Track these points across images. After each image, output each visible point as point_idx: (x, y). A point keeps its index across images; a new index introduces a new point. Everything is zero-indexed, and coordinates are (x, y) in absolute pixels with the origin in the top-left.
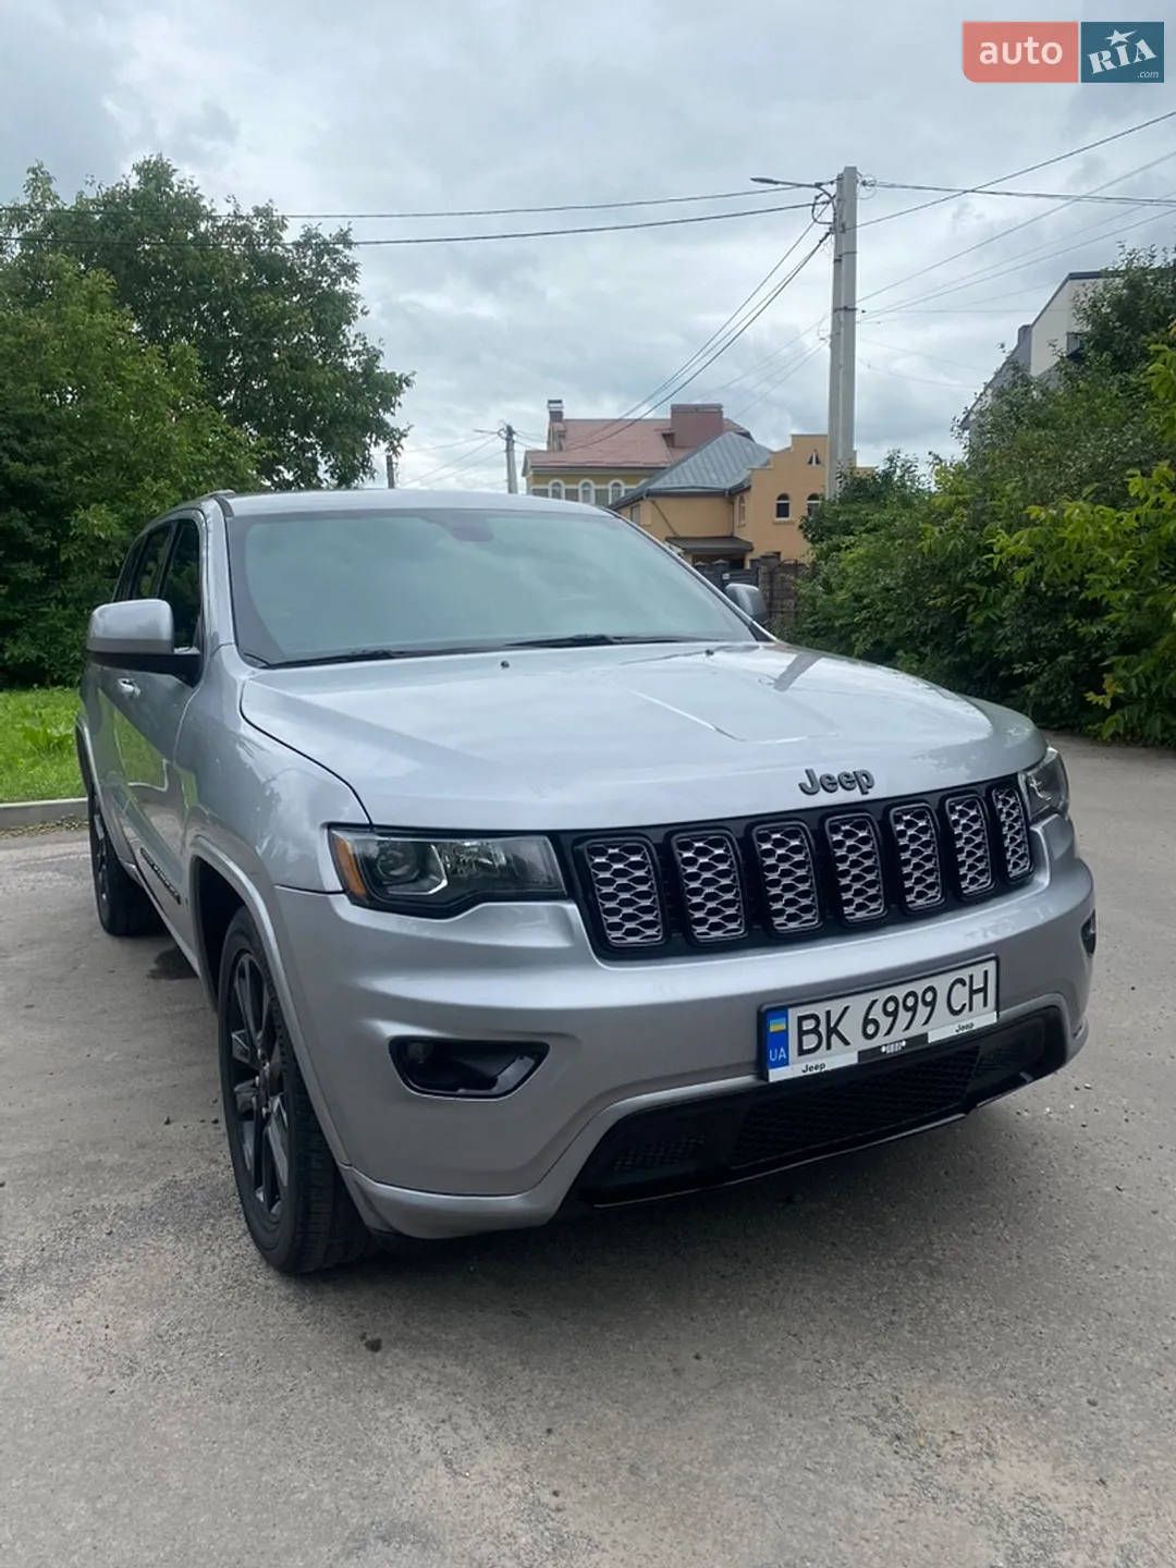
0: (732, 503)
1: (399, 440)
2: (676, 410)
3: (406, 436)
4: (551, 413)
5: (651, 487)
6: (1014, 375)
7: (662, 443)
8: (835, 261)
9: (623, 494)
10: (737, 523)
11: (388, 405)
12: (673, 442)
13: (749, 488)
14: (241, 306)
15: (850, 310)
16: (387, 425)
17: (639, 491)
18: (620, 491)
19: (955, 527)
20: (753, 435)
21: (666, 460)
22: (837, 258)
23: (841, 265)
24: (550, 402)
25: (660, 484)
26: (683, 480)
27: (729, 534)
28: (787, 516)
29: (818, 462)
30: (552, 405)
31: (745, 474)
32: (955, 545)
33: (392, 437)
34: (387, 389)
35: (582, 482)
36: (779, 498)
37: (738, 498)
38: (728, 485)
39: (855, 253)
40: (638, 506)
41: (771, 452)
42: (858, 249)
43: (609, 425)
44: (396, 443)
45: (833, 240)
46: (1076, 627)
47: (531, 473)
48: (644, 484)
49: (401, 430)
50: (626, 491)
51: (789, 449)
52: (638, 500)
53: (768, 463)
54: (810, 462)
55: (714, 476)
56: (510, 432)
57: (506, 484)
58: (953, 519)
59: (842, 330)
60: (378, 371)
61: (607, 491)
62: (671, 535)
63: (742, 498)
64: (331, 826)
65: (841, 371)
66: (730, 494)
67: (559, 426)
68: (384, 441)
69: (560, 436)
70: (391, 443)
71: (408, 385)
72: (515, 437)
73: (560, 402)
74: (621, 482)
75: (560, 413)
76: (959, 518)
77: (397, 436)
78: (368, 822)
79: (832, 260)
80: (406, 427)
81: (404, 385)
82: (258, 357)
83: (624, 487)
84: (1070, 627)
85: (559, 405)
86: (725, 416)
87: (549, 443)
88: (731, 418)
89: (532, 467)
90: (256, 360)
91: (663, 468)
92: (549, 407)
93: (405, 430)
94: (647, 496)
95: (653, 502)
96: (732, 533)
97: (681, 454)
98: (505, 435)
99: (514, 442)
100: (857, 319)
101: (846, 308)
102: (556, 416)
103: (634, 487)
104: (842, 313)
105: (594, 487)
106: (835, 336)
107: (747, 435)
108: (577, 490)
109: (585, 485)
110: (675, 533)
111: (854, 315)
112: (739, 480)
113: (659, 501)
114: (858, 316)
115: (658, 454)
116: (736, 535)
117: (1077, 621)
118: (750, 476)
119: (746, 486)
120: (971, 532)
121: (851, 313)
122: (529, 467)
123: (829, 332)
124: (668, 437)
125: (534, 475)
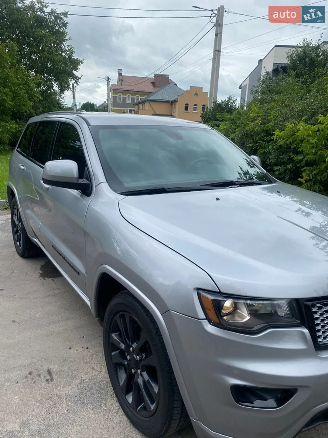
0: (172, 105)
1: (78, 80)
2: (155, 75)
3: (80, 79)
4: (119, 73)
5: (149, 98)
6: (267, 76)
7: (151, 85)
8: (216, 35)
9: (139, 100)
10: (173, 111)
11: (76, 69)
12: (154, 85)
13: (177, 101)
14: (30, 32)
15: (219, 51)
16: (75, 75)
17: (146, 99)
18: (138, 99)
19: (257, 123)
20: (177, 85)
21: (152, 90)
22: (217, 34)
23: (217, 37)
24: (119, 70)
25: (152, 98)
26: (158, 97)
27: (171, 114)
28: (188, 110)
29: (197, 95)
30: (119, 71)
31: (176, 97)
32: (257, 129)
33: (77, 79)
34: (76, 64)
35: (127, 95)
36: (186, 105)
37: (174, 103)
38: (171, 100)
39: (222, 33)
40: (145, 104)
41: (184, 91)
42: (223, 32)
43: (142, 79)
44: (77, 81)
45: (215, 28)
46: (293, 157)
47: (112, 91)
48: (146, 97)
49: (79, 77)
50: (141, 99)
51: (189, 90)
52: (145, 102)
53: (183, 94)
54: (195, 95)
55: (167, 97)
56: (109, 79)
57: (107, 95)
58: (257, 121)
59: (216, 57)
60: (73, 57)
61: (135, 98)
62: (154, 113)
63: (175, 103)
64: (198, 289)
65: (215, 70)
66: (171, 102)
67: (121, 77)
68: (74, 80)
69: (121, 80)
70: (76, 81)
71: (81, 63)
72: (110, 80)
73: (122, 70)
74: (139, 96)
75: (122, 74)
76: (259, 121)
77: (78, 79)
78: (219, 291)
79: (215, 35)
80: (81, 76)
81: (80, 63)
82: (36, 49)
83: (140, 98)
84: (292, 157)
85: (121, 71)
86: (170, 79)
87: (118, 82)
88: (171, 79)
89: (113, 89)
90: (35, 50)
91: (152, 93)
92: (118, 71)
93: (80, 77)
94: (147, 101)
95: (149, 103)
96: (172, 114)
97: (156, 89)
98: (107, 79)
99: (110, 82)
100: (221, 54)
101: (218, 51)
102: (120, 74)
103: (143, 98)
104: (217, 52)
105: (131, 97)
106: (214, 58)
107: (176, 85)
108: (126, 97)
109: (128, 96)
110: (155, 113)
111: (220, 53)
112: (174, 99)
113: (150, 102)
114: (221, 53)
115: (150, 88)
116: (172, 115)
117: (293, 155)
118: (178, 97)
119: (176, 100)
120: (261, 125)
121: (219, 52)
122: (112, 89)
123: (212, 58)
124: (153, 84)
125: (113, 92)
